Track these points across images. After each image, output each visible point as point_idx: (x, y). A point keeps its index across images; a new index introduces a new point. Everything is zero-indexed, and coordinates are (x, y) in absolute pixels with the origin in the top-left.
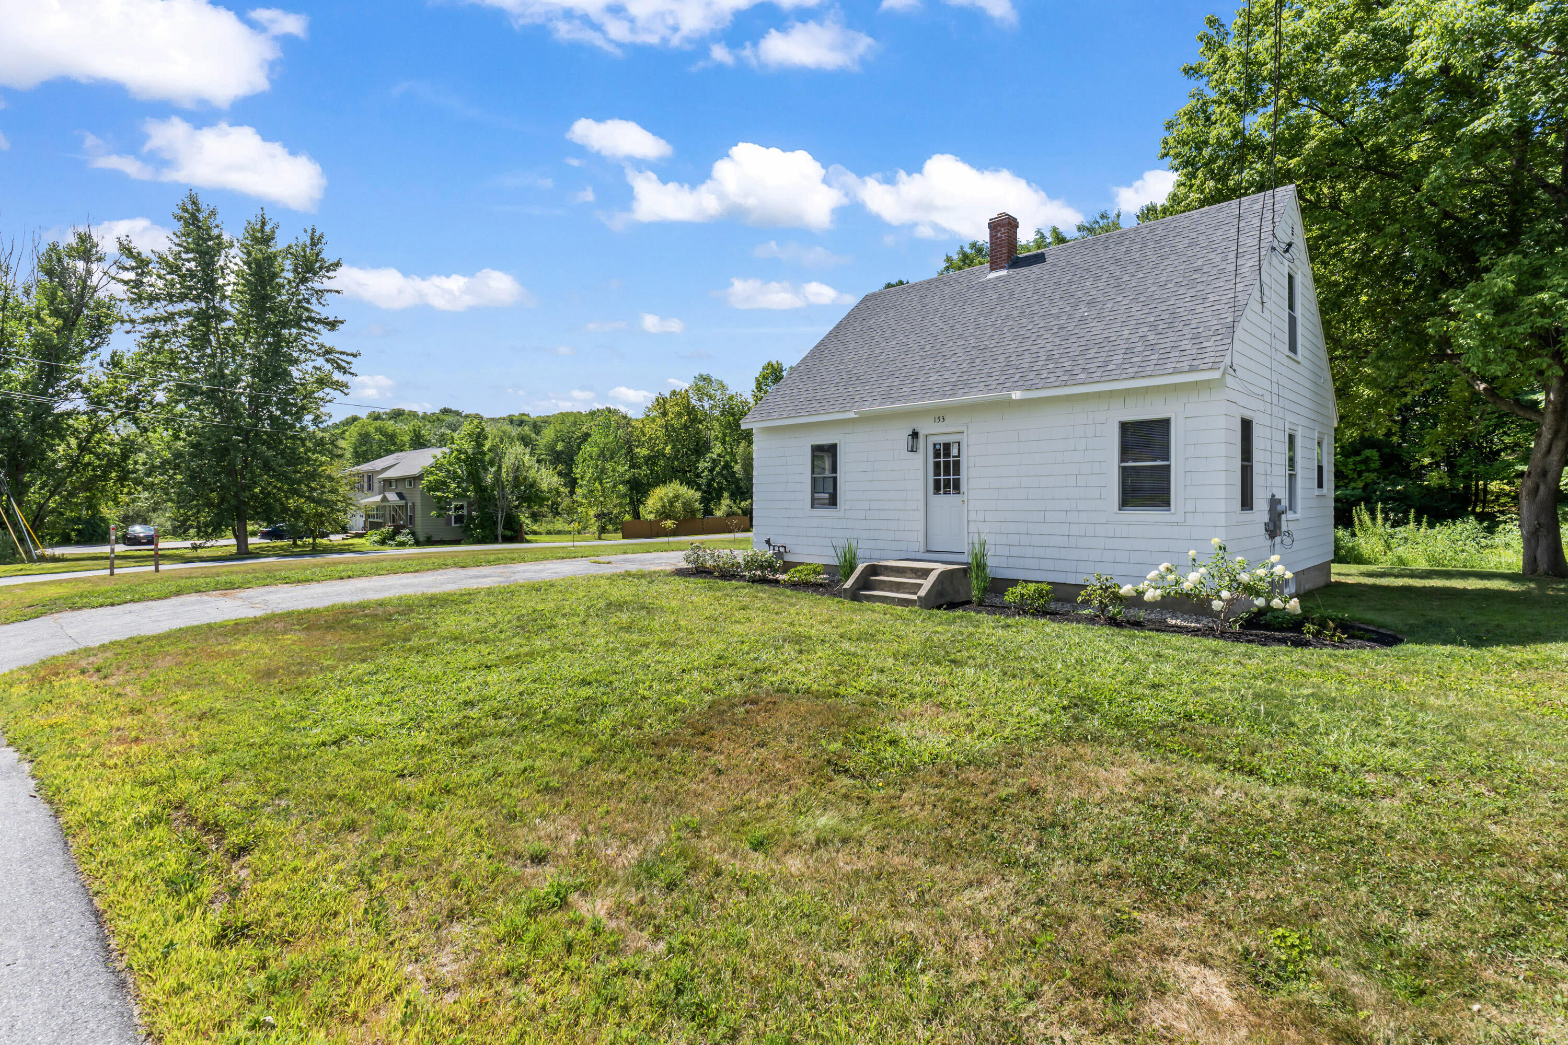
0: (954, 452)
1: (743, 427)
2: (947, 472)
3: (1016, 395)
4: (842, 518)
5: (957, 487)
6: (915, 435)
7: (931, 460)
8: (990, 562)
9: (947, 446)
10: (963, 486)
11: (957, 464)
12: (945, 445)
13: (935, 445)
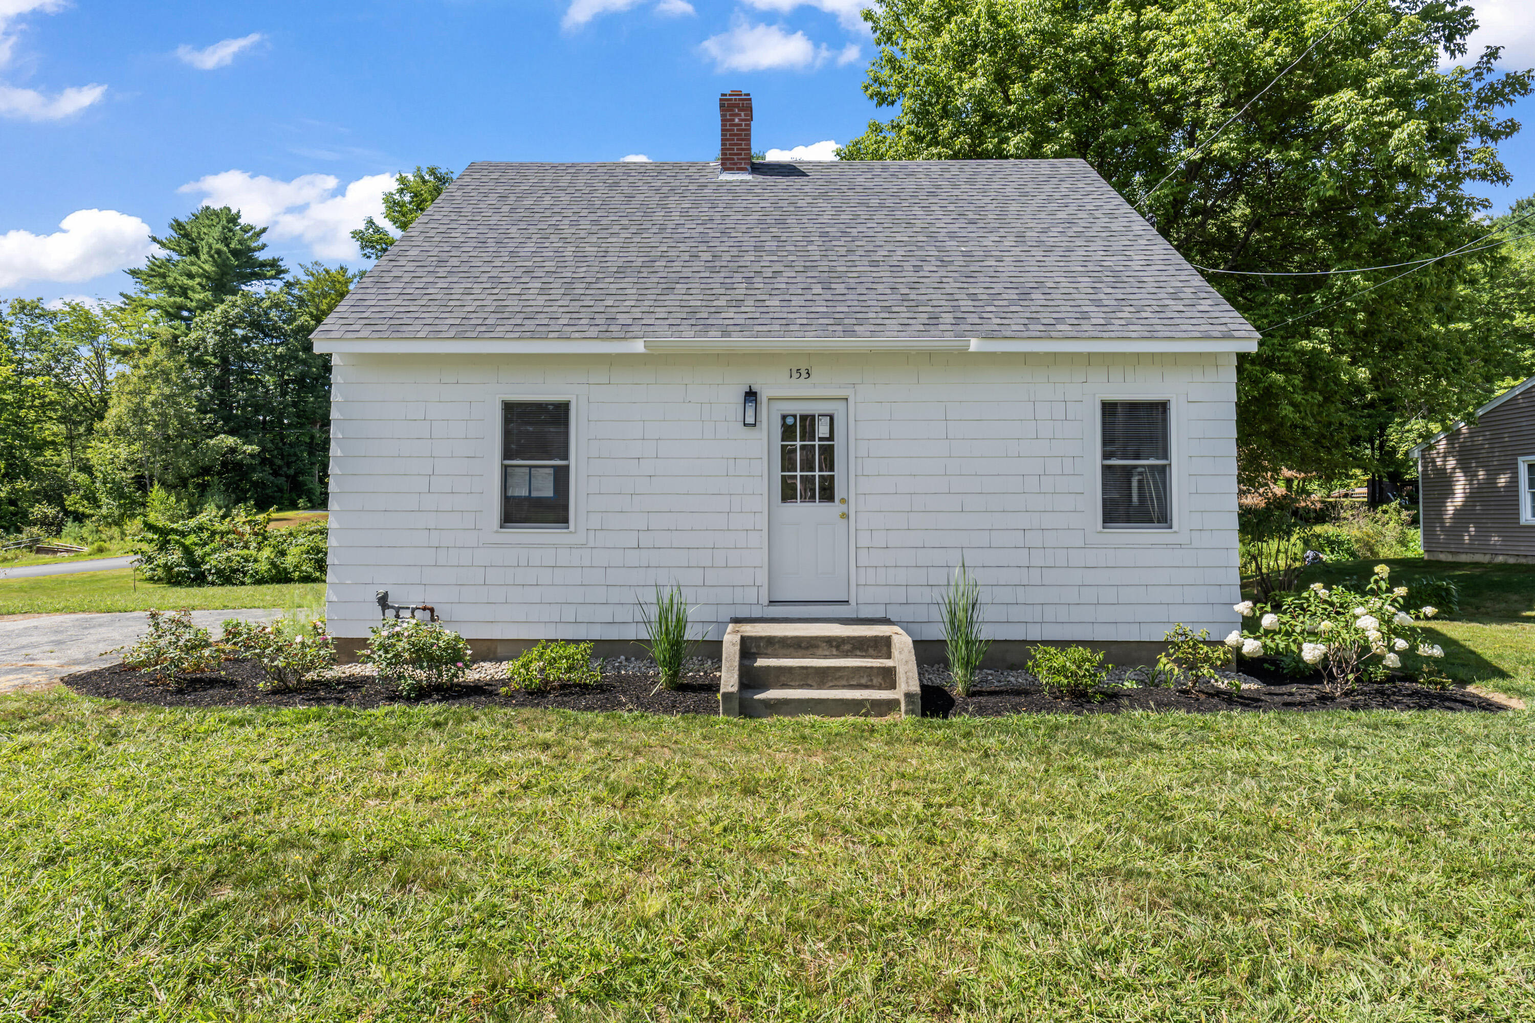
0: (822, 430)
1: (317, 350)
2: (808, 465)
3: (974, 345)
4: (582, 546)
5: (828, 493)
6: (751, 395)
7: (778, 443)
8: (984, 614)
9: (808, 422)
10: (839, 491)
11: (828, 453)
12: (804, 418)
13: (784, 417)
